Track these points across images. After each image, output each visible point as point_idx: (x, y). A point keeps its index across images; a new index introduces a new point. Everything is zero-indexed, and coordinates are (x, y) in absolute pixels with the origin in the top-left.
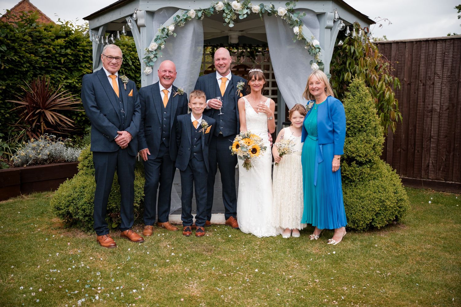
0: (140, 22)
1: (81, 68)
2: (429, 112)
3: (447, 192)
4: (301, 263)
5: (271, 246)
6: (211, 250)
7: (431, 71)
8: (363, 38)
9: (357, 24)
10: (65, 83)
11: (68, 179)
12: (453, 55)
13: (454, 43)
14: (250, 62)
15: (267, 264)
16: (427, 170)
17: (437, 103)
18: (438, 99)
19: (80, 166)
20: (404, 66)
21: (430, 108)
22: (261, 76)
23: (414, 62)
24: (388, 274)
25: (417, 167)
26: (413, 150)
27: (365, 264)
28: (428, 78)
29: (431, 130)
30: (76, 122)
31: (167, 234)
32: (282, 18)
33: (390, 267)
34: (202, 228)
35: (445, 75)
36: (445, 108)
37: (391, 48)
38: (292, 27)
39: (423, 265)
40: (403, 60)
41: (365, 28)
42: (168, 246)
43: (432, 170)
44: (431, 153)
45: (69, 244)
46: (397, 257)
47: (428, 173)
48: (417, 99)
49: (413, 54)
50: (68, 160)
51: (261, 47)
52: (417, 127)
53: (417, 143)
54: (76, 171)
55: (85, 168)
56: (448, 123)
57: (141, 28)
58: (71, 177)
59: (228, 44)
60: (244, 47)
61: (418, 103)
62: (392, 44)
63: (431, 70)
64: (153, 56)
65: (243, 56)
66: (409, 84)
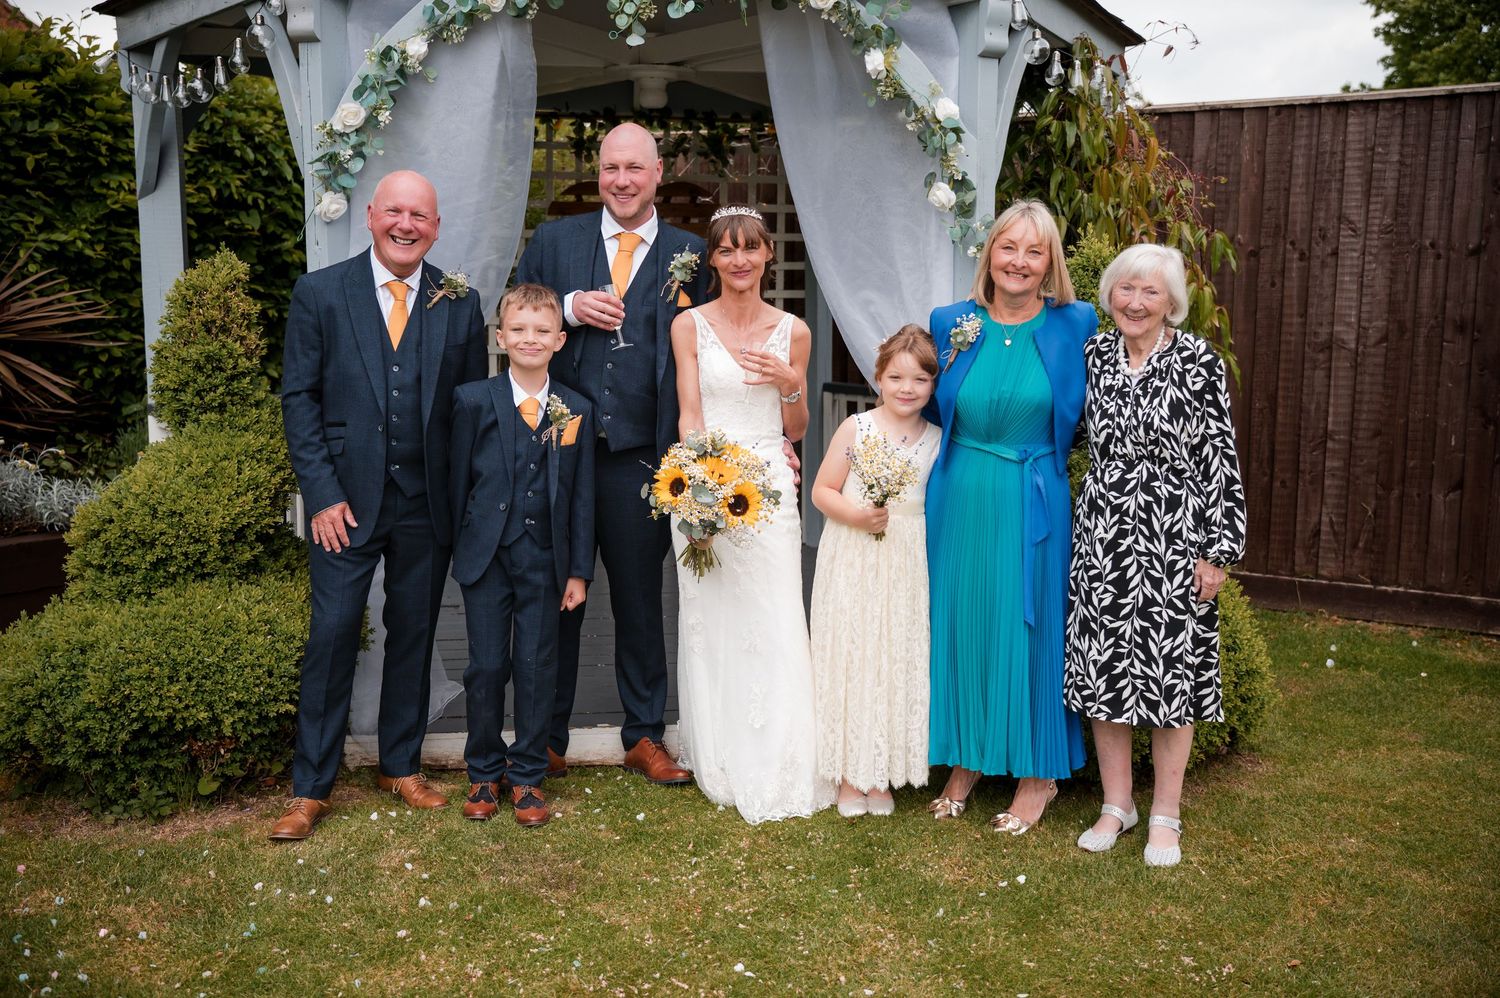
0: (300, 22)
1: (104, 191)
2: (1322, 351)
3: (1380, 623)
4: (902, 926)
5: (794, 857)
6: (570, 879)
7: (1326, 211)
8: (1105, 93)
9: (1085, 44)
10: (43, 245)
11: (23, 613)
12: (1401, 155)
13: (1403, 115)
14: (709, 172)
15: (777, 936)
16: (1312, 547)
17: (1347, 320)
18: (1350, 307)
19: (71, 564)
20: (1238, 192)
21: (1323, 338)
22: (754, 235)
23: (1268, 177)
24: (1225, 971)
25: (1278, 538)
26: (1266, 479)
27: (1136, 927)
28: (1316, 234)
29: (1327, 412)
30: (88, 384)
31: (409, 813)
32: (825, 17)
33: (1229, 938)
34: (536, 793)
35: (1373, 225)
36: (1373, 336)
37: (1192, 128)
38: (859, 52)
39: (1345, 927)
40: (1232, 170)
41: (1113, 57)
42: (409, 866)
43: (1329, 548)
44: (1327, 491)
45: (21, 868)
46: (1249, 894)
47: (1318, 557)
48: (1282, 305)
49: (1268, 149)
50: (52, 525)
51: (746, 121)
52: (1280, 400)
53: (1279, 457)
54: (58, 585)
55: (89, 573)
56: (1385, 386)
57: (302, 47)
58: (36, 608)
59: (632, 109)
60: (689, 120)
61: (1285, 320)
62: (1197, 115)
63: (1328, 205)
64: (351, 152)
65: (685, 152)
66: (1254, 254)
